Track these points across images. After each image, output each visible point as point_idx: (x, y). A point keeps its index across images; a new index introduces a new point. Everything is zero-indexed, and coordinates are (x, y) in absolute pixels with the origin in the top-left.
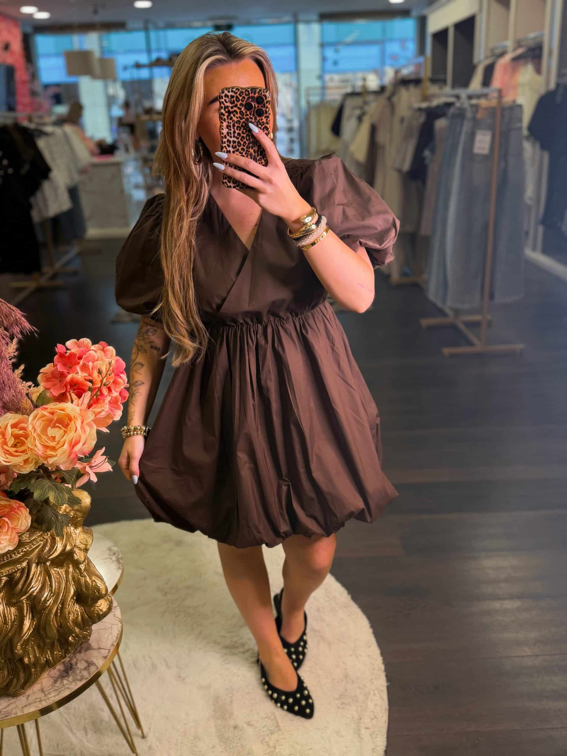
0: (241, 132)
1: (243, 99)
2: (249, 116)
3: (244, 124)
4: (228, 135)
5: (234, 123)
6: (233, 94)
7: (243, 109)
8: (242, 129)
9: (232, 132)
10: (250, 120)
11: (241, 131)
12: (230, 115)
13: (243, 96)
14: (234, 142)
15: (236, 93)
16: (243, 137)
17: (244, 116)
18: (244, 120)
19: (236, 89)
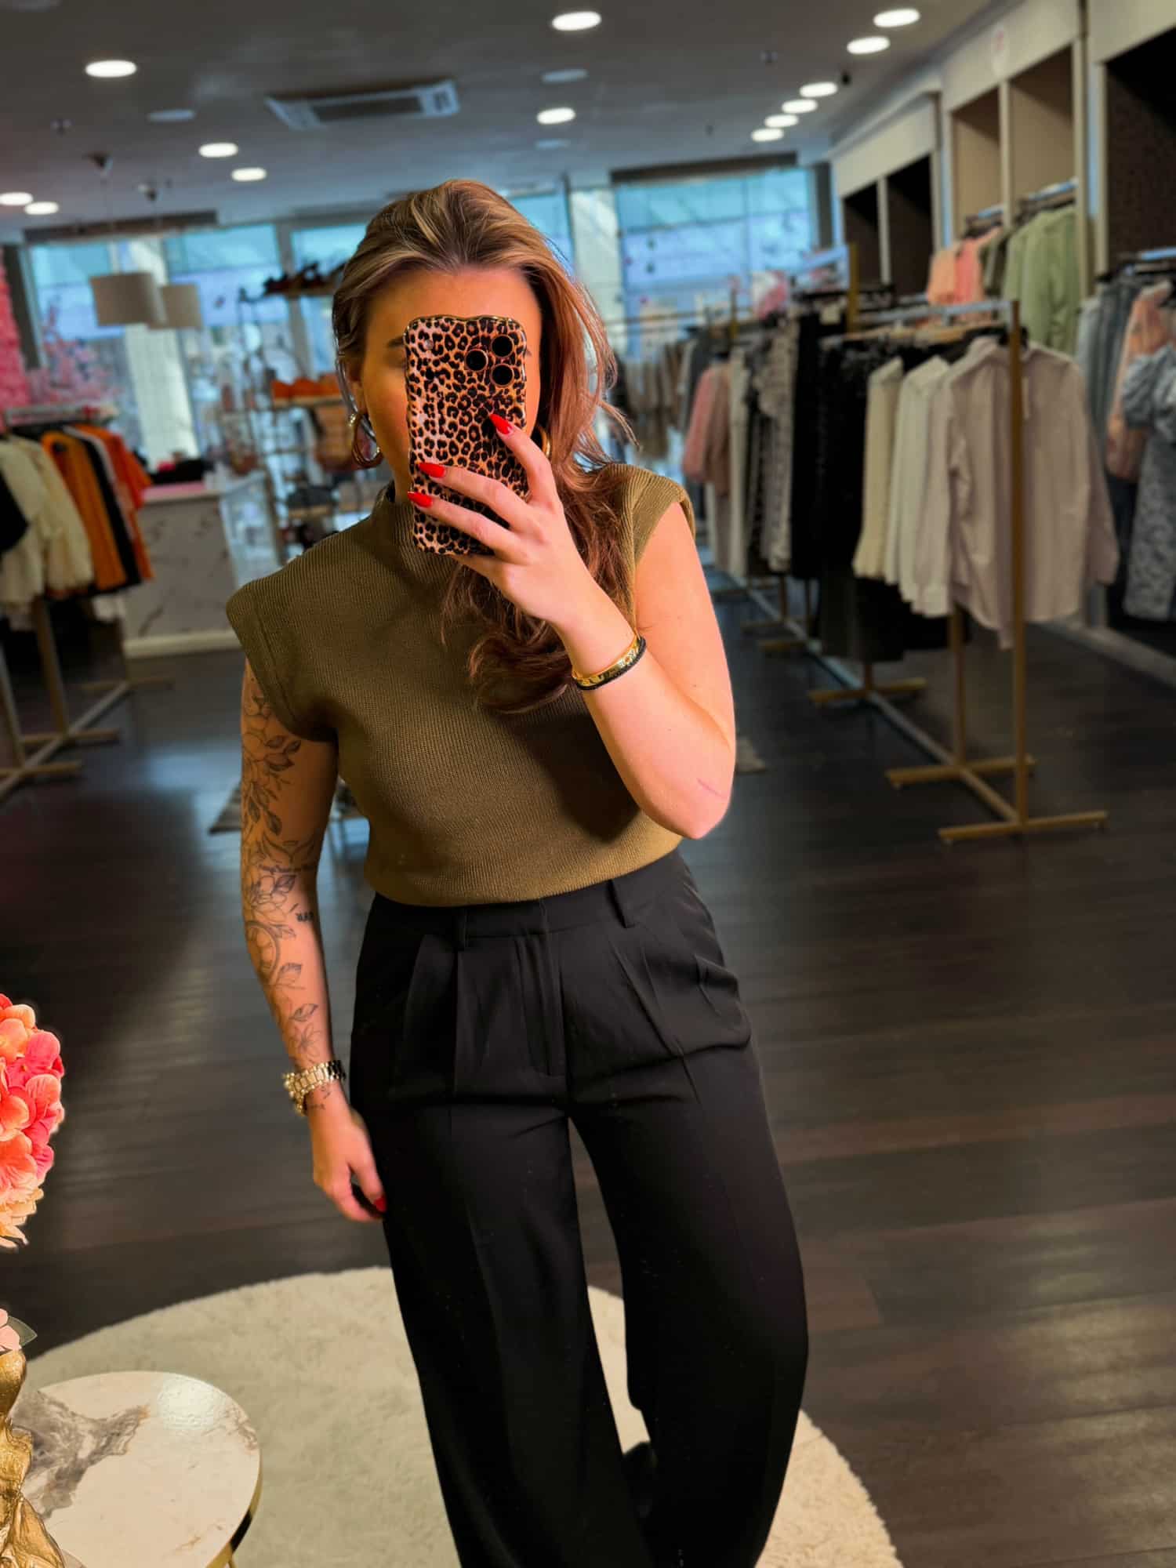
0: (457, 421)
1: (463, 344)
2: (478, 382)
3: (465, 403)
4: (428, 429)
5: (443, 398)
6: (439, 331)
7: (462, 366)
8: (460, 415)
9: (436, 420)
10: (479, 392)
11: (458, 418)
12: (432, 382)
13: (461, 335)
14: (441, 444)
15: (445, 329)
16: (463, 432)
17: (465, 384)
18: (464, 392)
19: (447, 320)
